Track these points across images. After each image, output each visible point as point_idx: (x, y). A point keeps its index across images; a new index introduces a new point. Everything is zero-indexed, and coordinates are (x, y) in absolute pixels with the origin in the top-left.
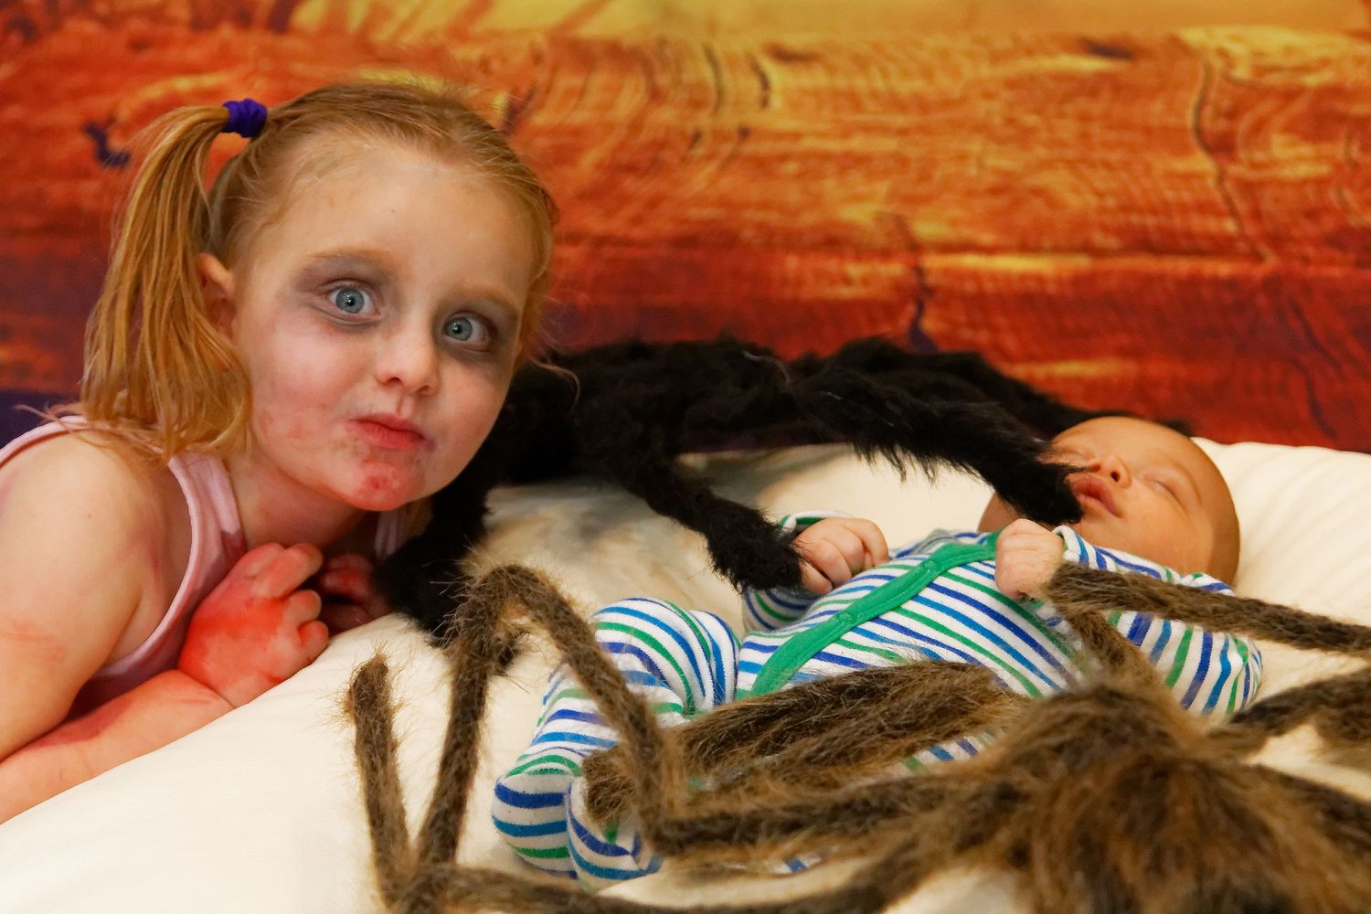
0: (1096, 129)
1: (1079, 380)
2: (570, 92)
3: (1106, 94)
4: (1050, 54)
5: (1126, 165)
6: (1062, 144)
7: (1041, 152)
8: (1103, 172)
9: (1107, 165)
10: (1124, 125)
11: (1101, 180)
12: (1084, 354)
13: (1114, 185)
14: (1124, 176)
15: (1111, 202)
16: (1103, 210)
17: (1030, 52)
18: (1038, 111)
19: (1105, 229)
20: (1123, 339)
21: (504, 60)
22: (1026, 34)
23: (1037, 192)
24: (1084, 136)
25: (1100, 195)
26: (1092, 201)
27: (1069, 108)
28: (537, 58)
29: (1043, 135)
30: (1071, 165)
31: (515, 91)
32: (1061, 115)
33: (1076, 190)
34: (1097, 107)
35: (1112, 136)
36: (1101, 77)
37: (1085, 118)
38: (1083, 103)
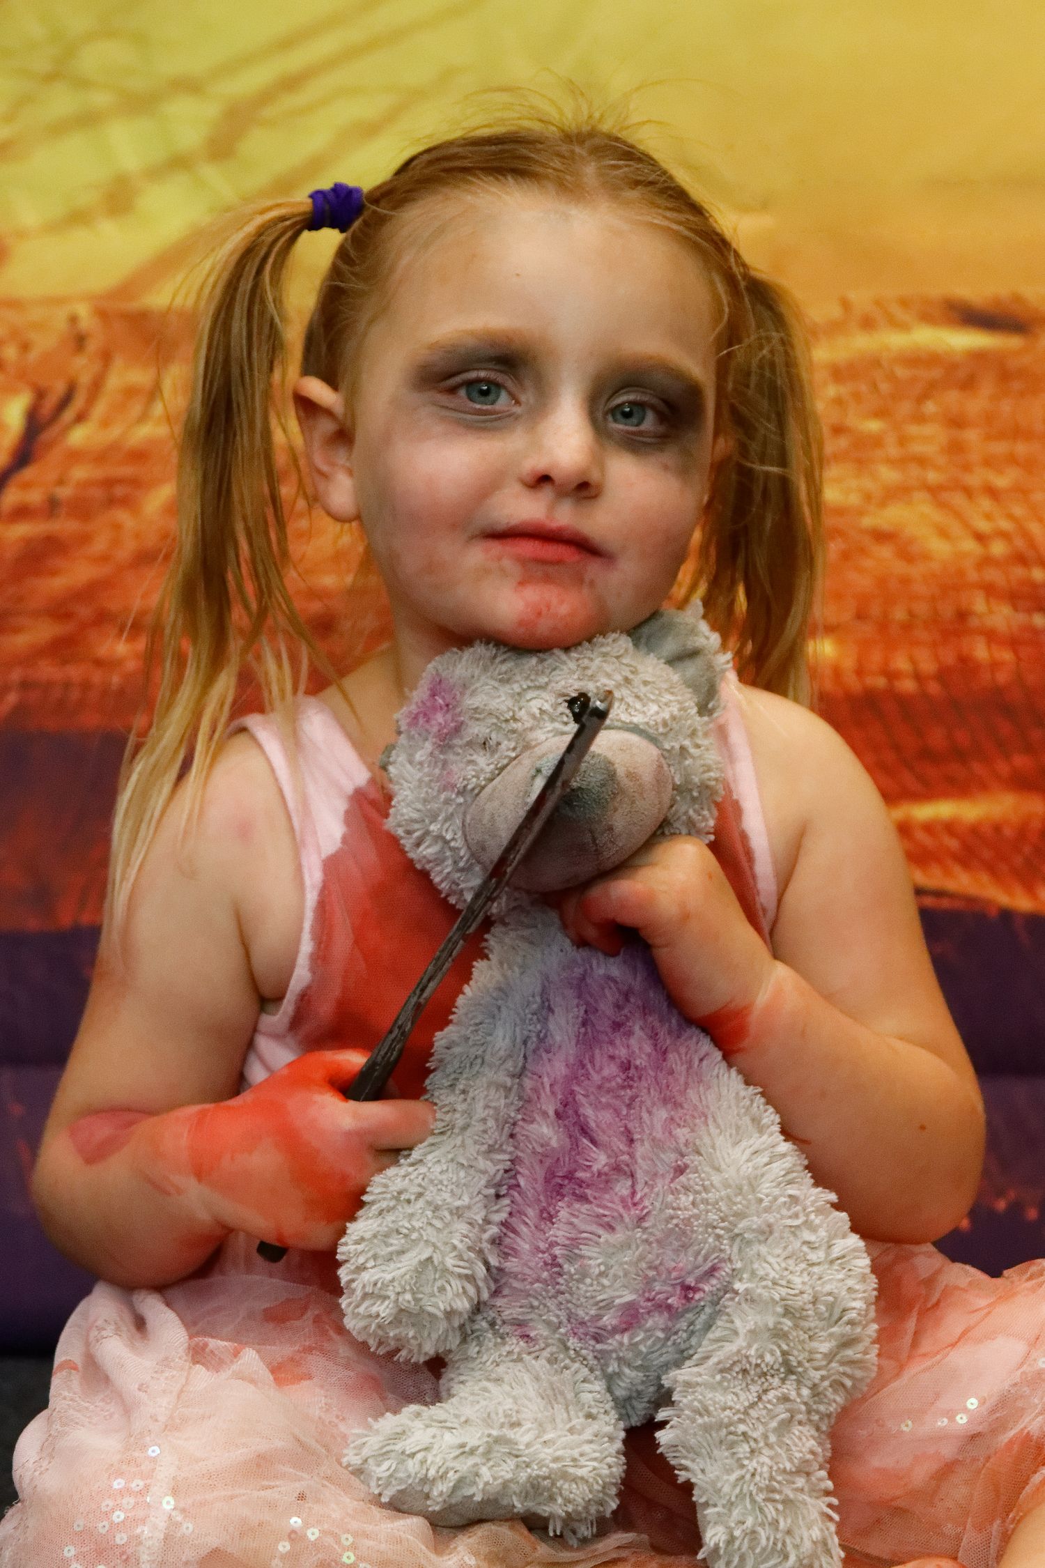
0: (972, 436)
1: (950, 827)
2: (130, 392)
3: (987, 388)
4: (903, 327)
5: (1021, 491)
6: (922, 461)
7: (889, 475)
8: (986, 504)
9: (992, 492)
10: (1017, 432)
11: (982, 514)
12: (960, 788)
13: (1005, 525)
14: (1018, 511)
15: (998, 549)
16: (987, 561)
17: (868, 324)
18: (880, 414)
19: (990, 590)
20: (1021, 761)
21: (25, 347)
22: (861, 298)
23: (881, 536)
24: (955, 448)
25: (980, 538)
26: (969, 545)
27: (930, 407)
28: (79, 341)
29: (893, 451)
30: (934, 491)
31: (40, 394)
32: (920, 419)
33: (943, 533)
34: (976, 405)
35: (999, 448)
36: (979, 357)
37: (956, 422)
38: (952, 397)
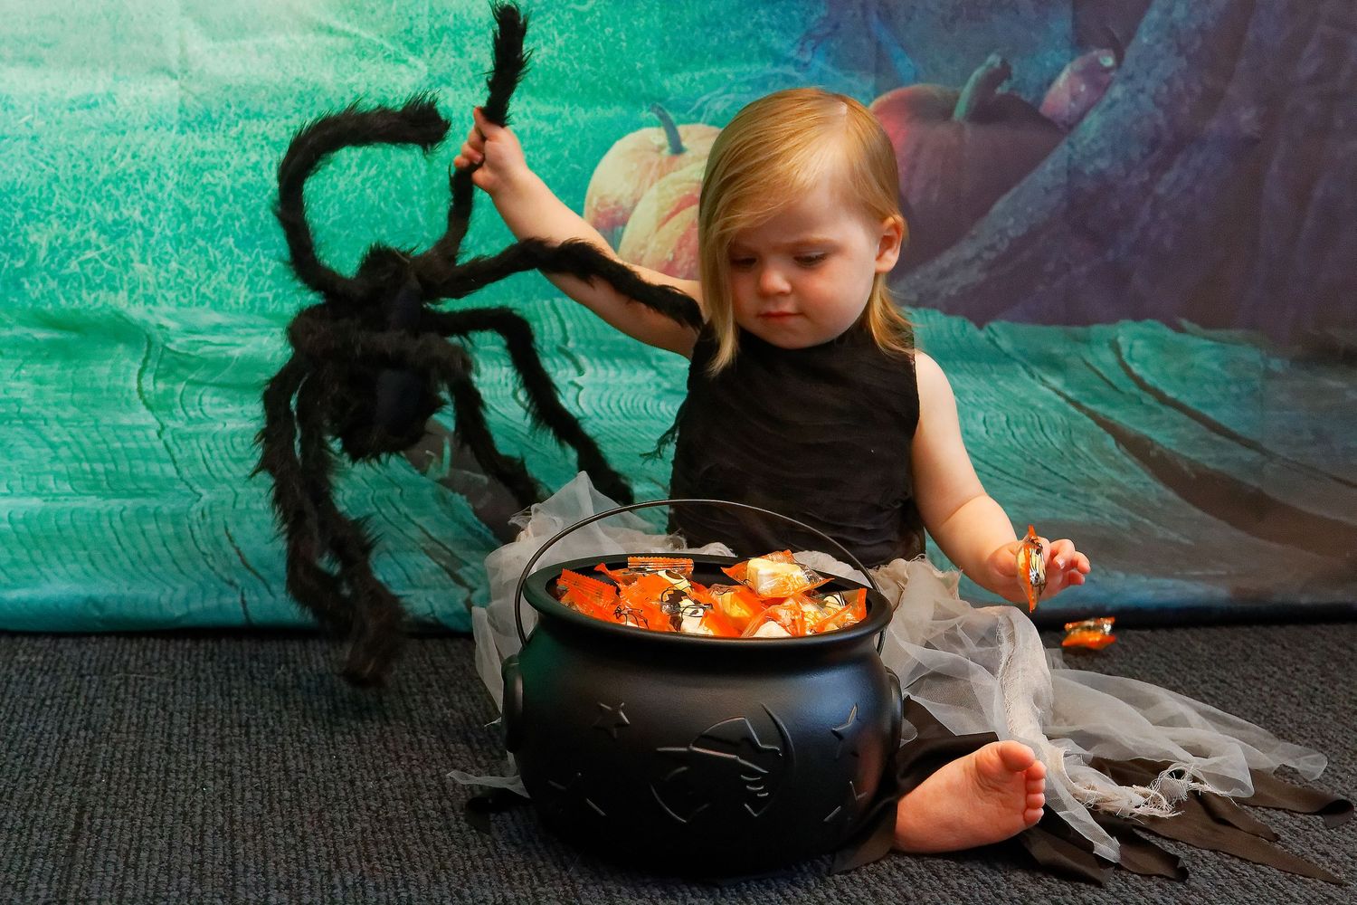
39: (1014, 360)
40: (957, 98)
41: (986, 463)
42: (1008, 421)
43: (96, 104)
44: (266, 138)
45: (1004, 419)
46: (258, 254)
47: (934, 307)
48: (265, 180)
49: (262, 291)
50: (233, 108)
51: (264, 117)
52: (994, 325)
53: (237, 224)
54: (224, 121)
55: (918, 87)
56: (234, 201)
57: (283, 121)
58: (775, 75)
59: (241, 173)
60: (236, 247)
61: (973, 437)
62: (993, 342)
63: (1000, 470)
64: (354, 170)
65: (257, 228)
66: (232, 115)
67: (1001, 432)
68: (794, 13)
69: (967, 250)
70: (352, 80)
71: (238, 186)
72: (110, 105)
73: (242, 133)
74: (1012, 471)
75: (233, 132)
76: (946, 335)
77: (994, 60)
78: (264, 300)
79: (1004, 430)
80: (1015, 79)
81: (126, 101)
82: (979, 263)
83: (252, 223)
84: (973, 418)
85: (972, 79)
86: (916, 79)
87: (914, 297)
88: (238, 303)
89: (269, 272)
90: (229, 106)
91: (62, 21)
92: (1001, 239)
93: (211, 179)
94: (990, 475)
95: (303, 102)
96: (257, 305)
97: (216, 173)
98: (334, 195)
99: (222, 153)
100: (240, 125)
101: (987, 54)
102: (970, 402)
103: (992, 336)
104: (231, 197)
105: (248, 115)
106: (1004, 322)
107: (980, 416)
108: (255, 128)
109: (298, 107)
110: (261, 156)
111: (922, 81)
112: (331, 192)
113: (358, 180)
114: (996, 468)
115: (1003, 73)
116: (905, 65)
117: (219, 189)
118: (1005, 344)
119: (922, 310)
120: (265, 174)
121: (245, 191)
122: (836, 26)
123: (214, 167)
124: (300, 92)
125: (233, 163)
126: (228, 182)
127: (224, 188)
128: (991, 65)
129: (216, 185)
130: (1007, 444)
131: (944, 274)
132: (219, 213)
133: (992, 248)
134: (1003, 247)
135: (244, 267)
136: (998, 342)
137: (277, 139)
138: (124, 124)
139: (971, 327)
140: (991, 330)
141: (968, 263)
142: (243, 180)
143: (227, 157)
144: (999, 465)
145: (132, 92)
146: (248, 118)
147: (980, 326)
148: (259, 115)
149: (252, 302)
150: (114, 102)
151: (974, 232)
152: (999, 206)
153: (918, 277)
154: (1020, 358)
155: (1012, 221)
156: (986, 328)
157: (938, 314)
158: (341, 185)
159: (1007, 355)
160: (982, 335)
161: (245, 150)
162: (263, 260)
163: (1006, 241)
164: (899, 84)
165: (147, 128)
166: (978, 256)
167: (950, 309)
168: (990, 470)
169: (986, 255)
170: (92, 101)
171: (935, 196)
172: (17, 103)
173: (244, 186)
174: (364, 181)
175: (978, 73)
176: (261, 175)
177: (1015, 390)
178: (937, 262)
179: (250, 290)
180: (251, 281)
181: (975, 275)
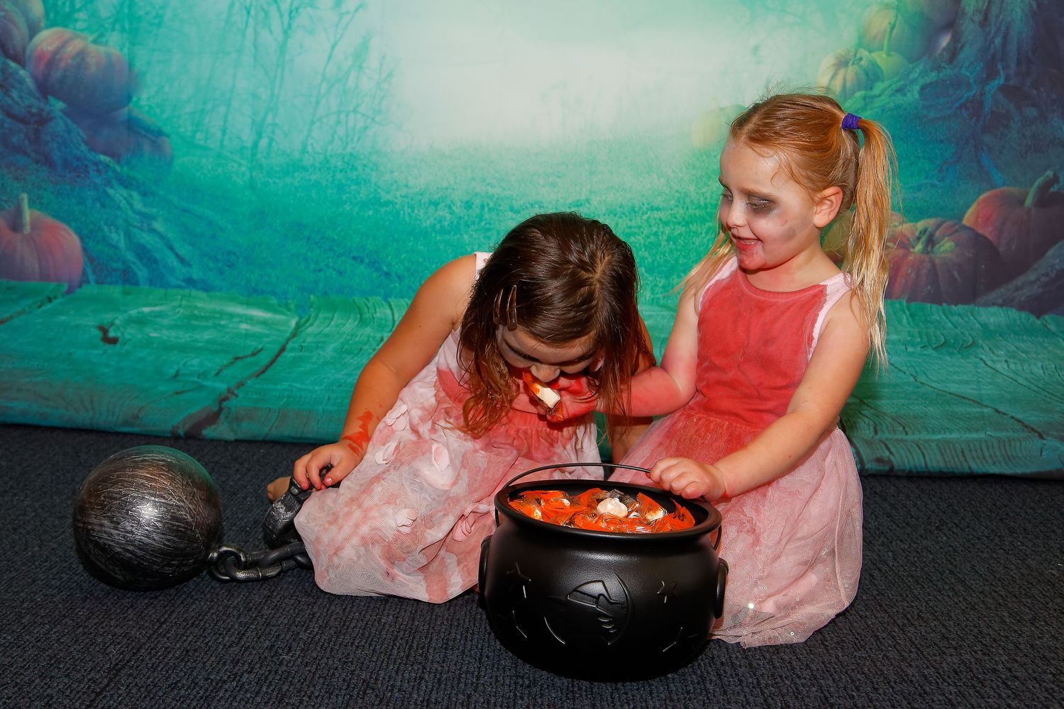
39: (1057, 336)
40: (1027, 194)
41: (1044, 390)
42: (1055, 368)
43: (581, 204)
44: (660, 219)
45: (1053, 366)
46: (655, 277)
47: (1012, 306)
48: (660, 241)
49: (657, 294)
50: (646, 206)
51: (660, 210)
52: (1047, 317)
53: (646, 261)
54: (641, 212)
55: (1005, 188)
56: (645, 250)
57: (670, 212)
58: (927, 184)
59: (648, 237)
60: (646, 272)
61: (1035, 376)
62: (1046, 326)
63: (1052, 394)
64: (704, 235)
65: (656, 264)
66: (645, 209)
67: (1052, 374)
68: (937, 151)
69: (1031, 276)
70: (704, 190)
71: (647, 243)
72: (587, 204)
73: (649, 217)
74: (1059, 395)
75: (645, 217)
76: (1018, 322)
77: (1049, 173)
78: (658, 298)
79: (1053, 372)
80: (1061, 184)
81: (595, 203)
82: (1038, 283)
83: (653, 261)
84: (1035, 365)
85: (1036, 184)
86: (1004, 184)
87: (1000, 301)
88: (645, 299)
89: (661, 285)
90: (643, 204)
91: (567, 166)
92: (1052, 271)
93: (634, 239)
94: (1045, 396)
95: (679, 202)
96: (655, 300)
97: (637, 237)
98: (693, 248)
99: (639, 227)
100: (649, 213)
101: (1045, 170)
102: (1033, 358)
103: (1044, 322)
104: (643, 249)
105: (652, 209)
106: (1052, 315)
107: (1040, 364)
108: (656, 216)
109: (677, 204)
110: (658, 228)
111: (1008, 185)
112: (692, 246)
113: (705, 240)
114: (1048, 393)
115: (1055, 179)
116: (997, 177)
117: (638, 245)
118: (1052, 327)
119: (1004, 308)
120: (660, 238)
121: (650, 246)
122: (960, 158)
123: (636, 233)
124: (678, 197)
125: (644, 232)
126: (642, 241)
127: (640, 244)
128: (1048, 176)
129: (636, 243)
130: (1056, 380)
131: (1018, 289)
132: (638, 256)
133: (1047, 275)
134: (1053, 275)
135: (649, 282)
136: (1048, 326)
137: (666, 220)
138: (594, 213)
139: (1033, 318)
140: (1045, 319)
141: (1032, 283)
142: (649, 240)
143: (642, 229)
144: (1051, 391)
145: (598, 199)
146: (652, 210)
147: (1038, 317)
148: (658, 209)
149: (653, 299)
150: (589, 203)
151: (1036, 266)
152: (1051, 252)
153: (1002, 290)
154: (1060, 334)
155: (1058, 261)
156: (1042, 318)
157: (1014, 310)
158: (697, 243)
159: (1053, 334)
160: (1039, 322)
161: (650, 226)
162: (658, 279)
163: (1055, 272)
164: (993, 187)
165: (604, 215)
166: (1038, 279)
167: (1021, 308)
168: (1046, 394)
169: (1043, 279)
170: (579, 203)
171: (1014, 247)
172: (545, 205)
173: (650, 243)
174: (708, 241)
175: (1040, 181)
176: (658, 238)
177: (1059, 352)
178: (1014, 283)
179: (652, 293)
180: (652, 289)
181: (1036, 290)
